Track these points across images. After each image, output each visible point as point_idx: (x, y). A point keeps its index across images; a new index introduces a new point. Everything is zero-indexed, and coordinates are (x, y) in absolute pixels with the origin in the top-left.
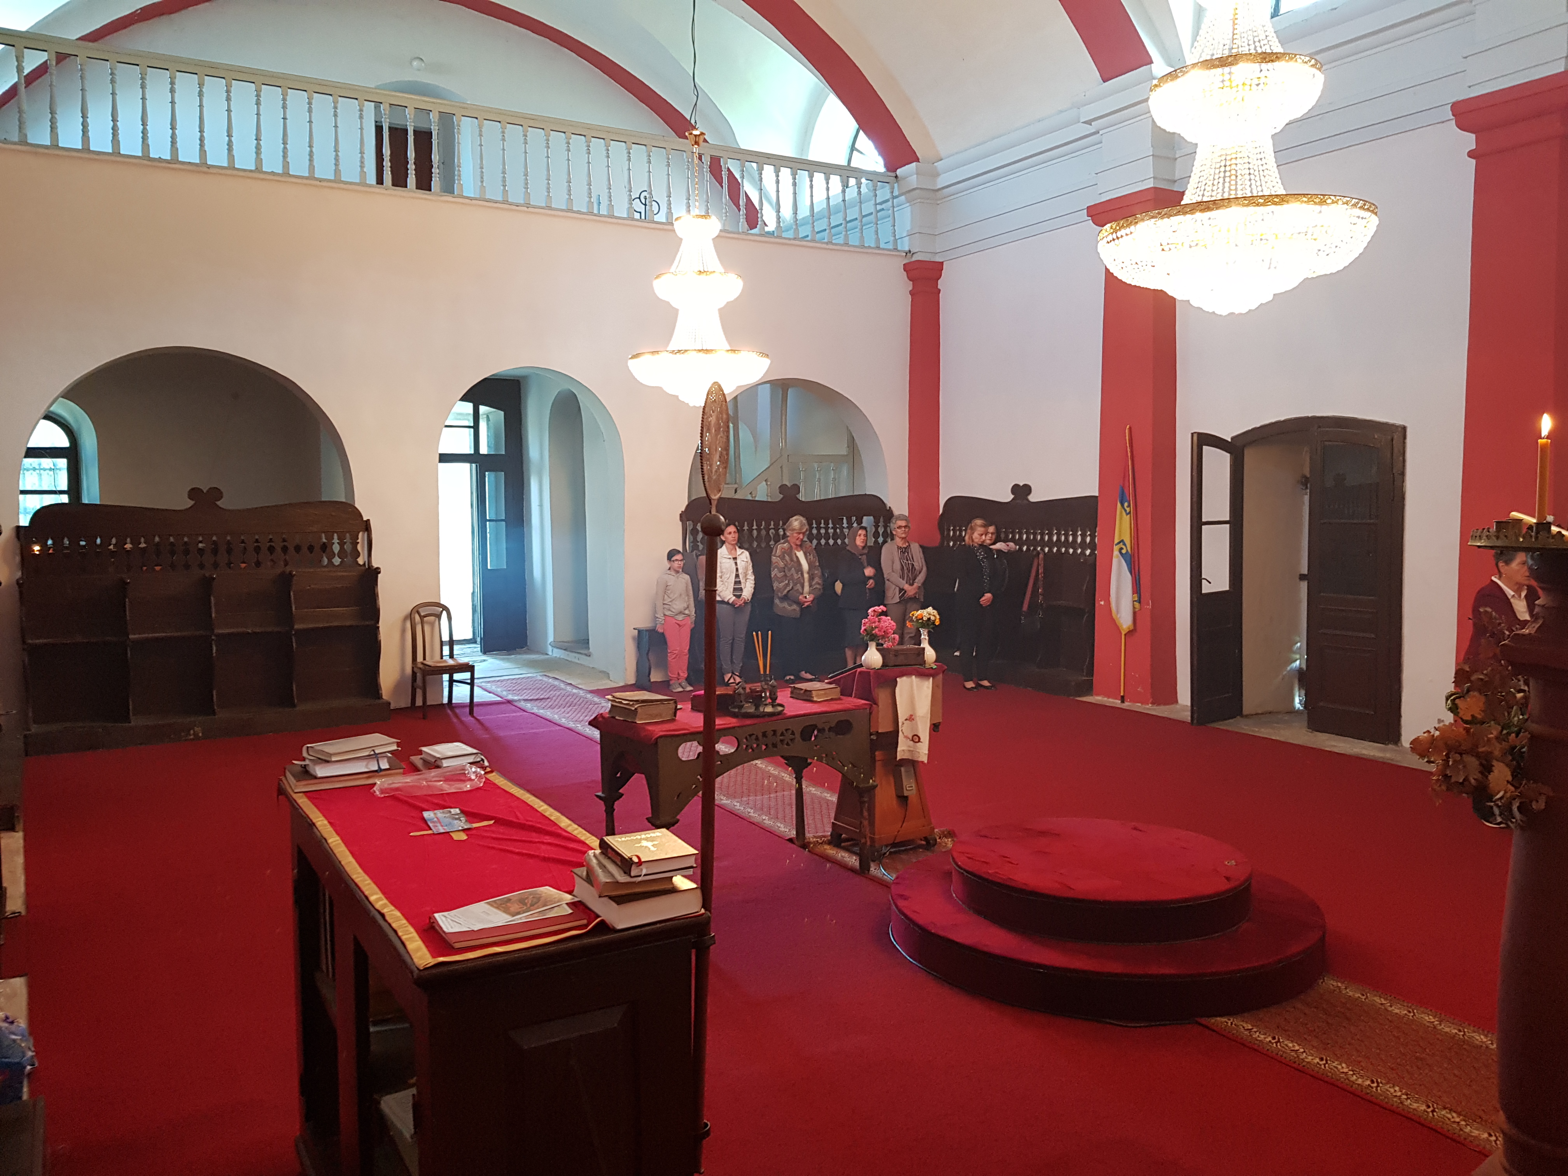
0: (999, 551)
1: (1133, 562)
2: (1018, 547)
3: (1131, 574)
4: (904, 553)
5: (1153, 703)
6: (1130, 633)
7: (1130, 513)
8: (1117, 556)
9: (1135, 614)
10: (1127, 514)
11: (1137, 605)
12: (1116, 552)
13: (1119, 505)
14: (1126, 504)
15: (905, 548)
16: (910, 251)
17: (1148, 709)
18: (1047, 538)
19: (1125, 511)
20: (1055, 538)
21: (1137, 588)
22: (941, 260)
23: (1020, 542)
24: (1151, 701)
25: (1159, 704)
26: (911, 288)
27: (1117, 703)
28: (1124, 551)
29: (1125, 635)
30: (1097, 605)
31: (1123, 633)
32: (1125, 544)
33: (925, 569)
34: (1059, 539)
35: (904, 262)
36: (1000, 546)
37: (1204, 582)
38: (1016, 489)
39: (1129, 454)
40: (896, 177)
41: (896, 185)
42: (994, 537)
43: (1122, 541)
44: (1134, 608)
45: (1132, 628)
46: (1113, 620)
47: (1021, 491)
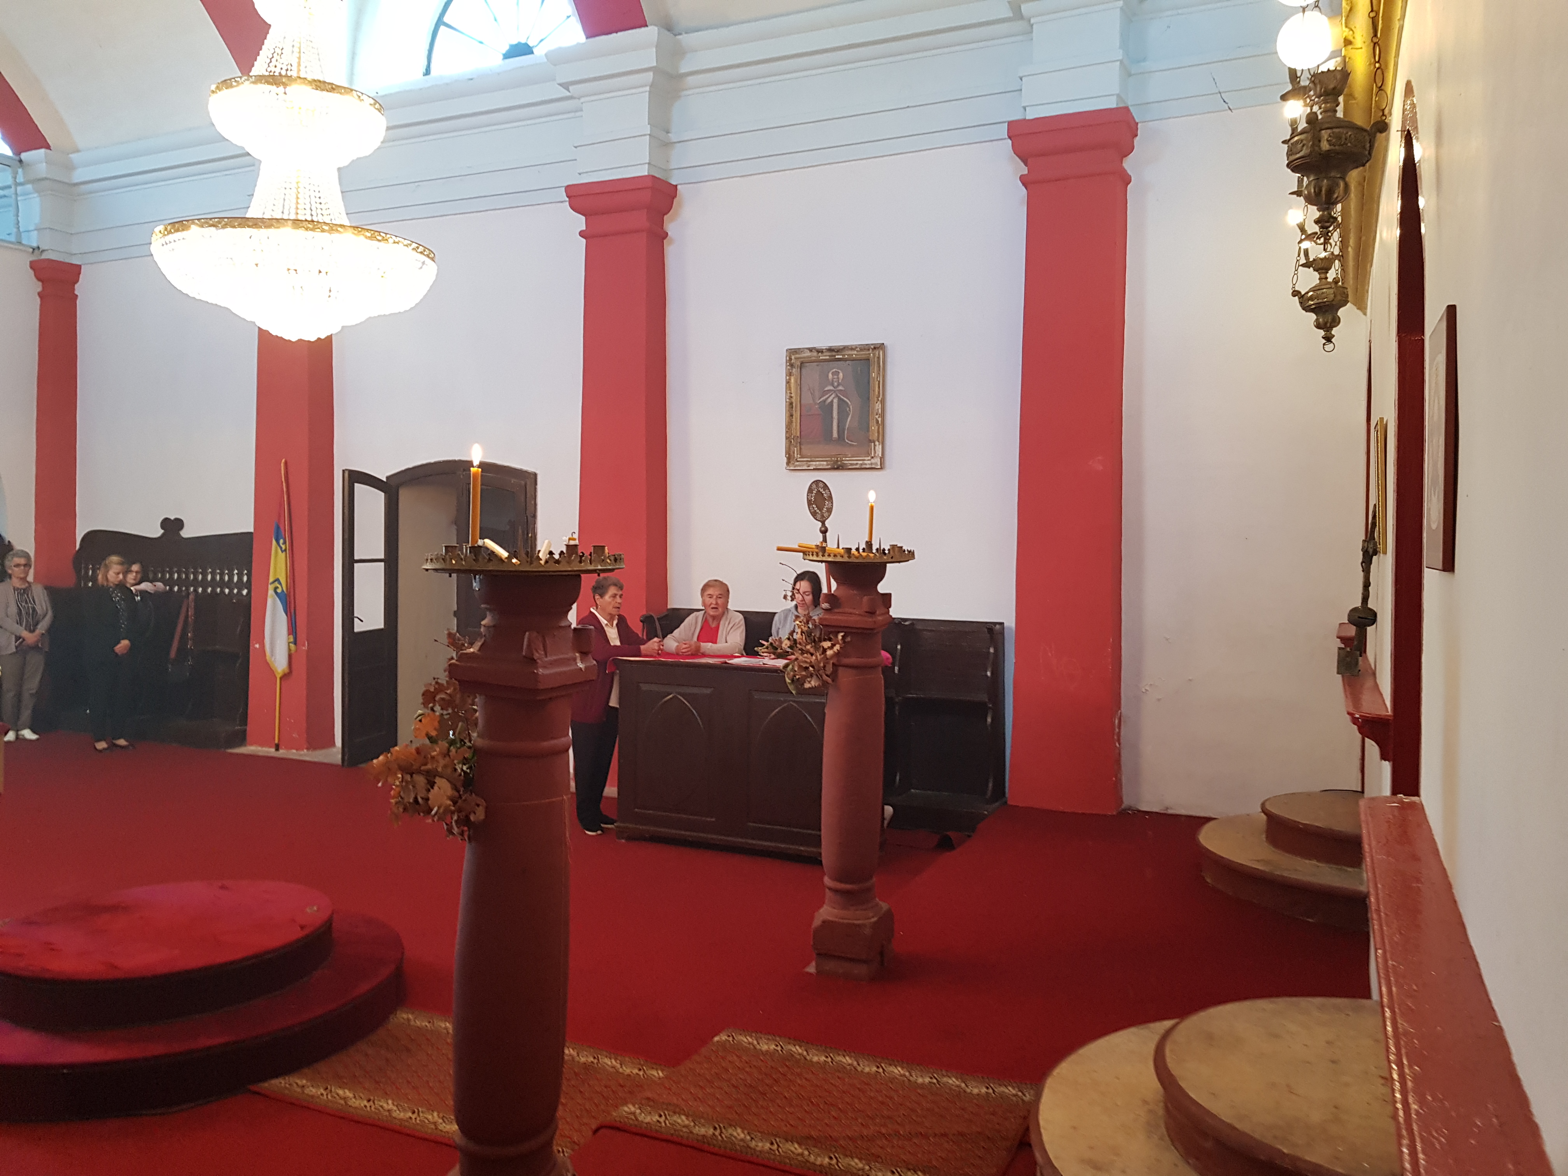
0: (143, 593)
1: (288, 602)
2: (168, 588)
3: (287, 615)
4: (22, 595)
5: (308, 749)
6: (285, 677)
7: (285, 550)
8: (272, 596)
9: (290, 656)
10: (282, 552)
11: (292, 646)
12: (271, 592)
13: (274, 542)
14: (281, 541)
15: (24, 590)
16: (38, 248)
17: (305, 755)
18: (200, 577)
19: (281, 548)
20: (209, 577)
21: (293, 629)
22: (78, 263)
23: (170, 582)
24: (306, 747)
25: (315, 749)
26: (40, 289)
27: (271, 752)
28: (279, 591)
29: (281, 679)
30: (251, 648)
31: (278, 677)
32: (280, 584)
33: (50, 614)
34: (213, 578)
35: (31, 259)
36: (145, 586)
37: (356, 620)
38: (166, 524)
39: (285, 489)
40: (21, 161)
41: (20, 170)
42: (139, 576)
43: (277, 580)
44: (289, 650)
45: (287, 671)
46: (268, 664)
47: (172, 526)
